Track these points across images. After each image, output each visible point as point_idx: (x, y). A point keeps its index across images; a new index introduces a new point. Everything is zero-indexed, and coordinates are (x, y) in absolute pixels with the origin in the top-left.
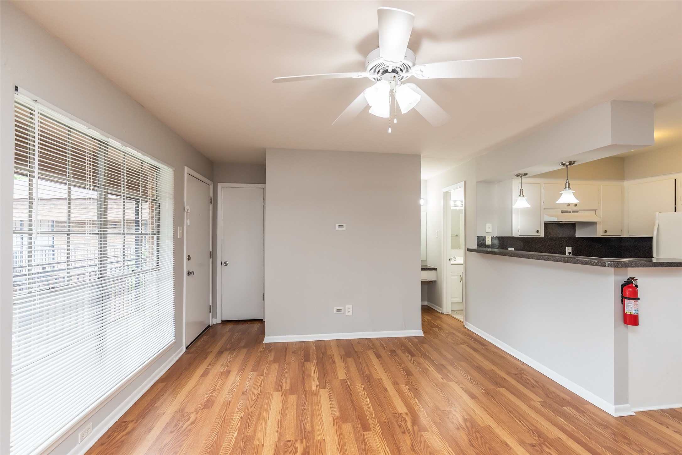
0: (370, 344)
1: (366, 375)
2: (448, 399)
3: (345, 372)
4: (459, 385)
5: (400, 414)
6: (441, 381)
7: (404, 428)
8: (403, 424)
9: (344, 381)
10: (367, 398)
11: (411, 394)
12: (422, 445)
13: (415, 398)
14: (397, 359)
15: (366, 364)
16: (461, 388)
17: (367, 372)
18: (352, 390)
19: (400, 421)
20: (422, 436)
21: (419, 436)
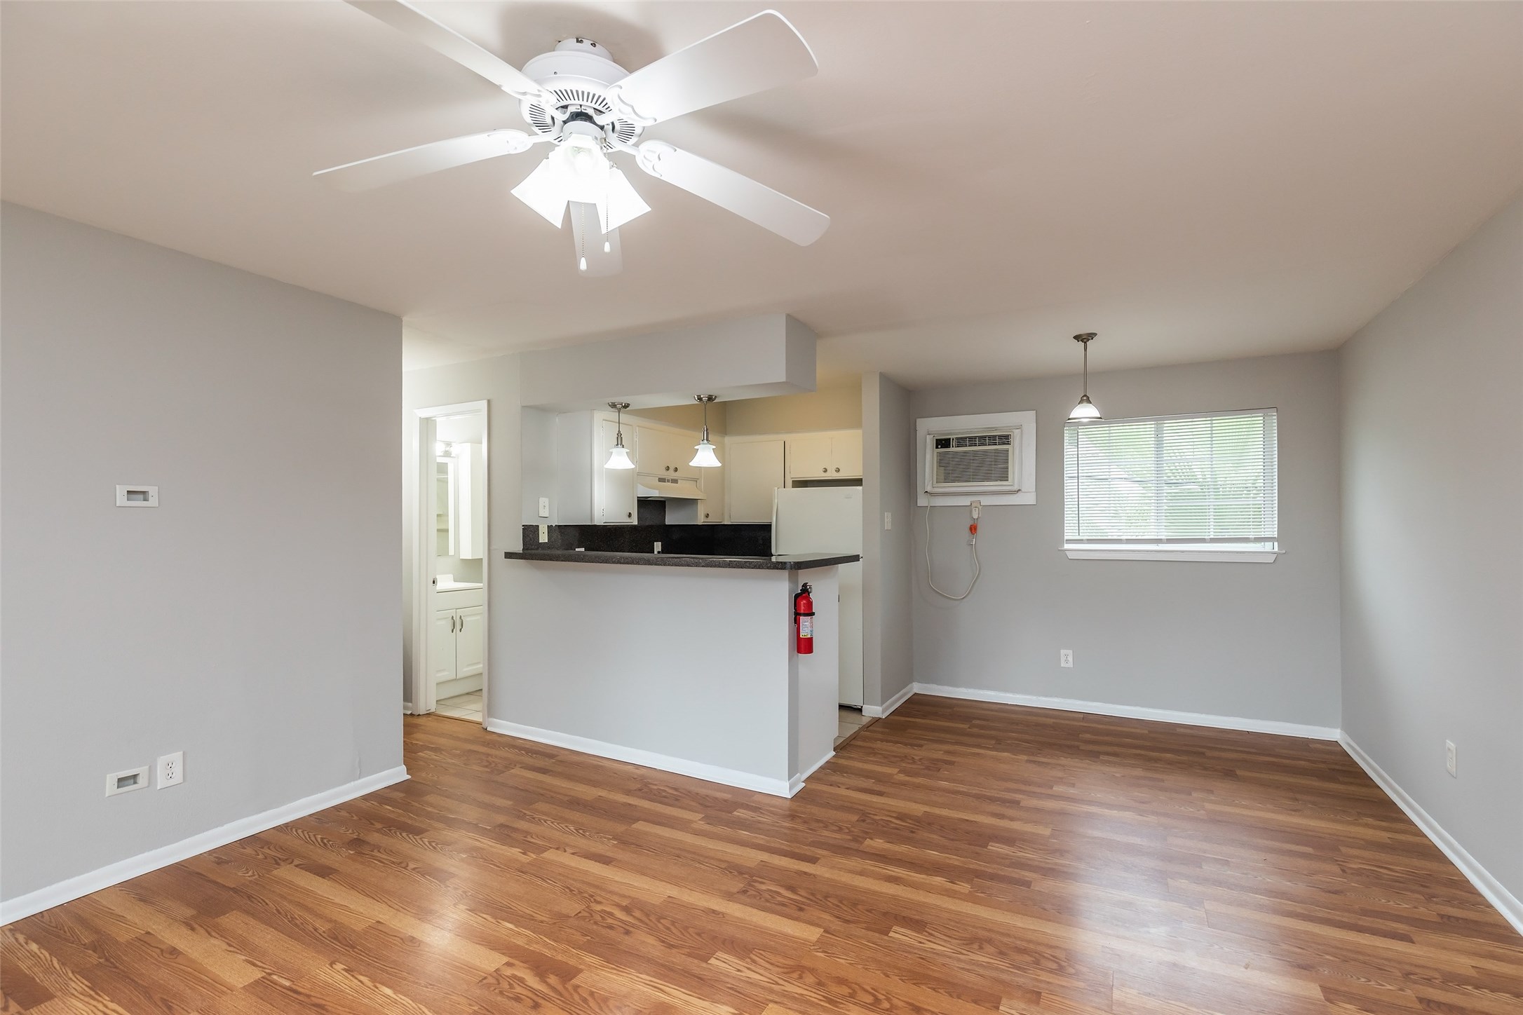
0: (268, 851)
1: (325, 935)
2: (568, 888)
3: (246, 961)
4: (565, 851)
5: (495, 974)
6: (524, 859)
7: (528, 997)
8: (518, 989)
9: (262, 988)
10: (377, 988)
11: (485, 919)
12: (592, 1003)
13: (500, 921)
14: (383, 856)
15: (299, 905)
16: (573, 854)
17: (323, 927)
18: (312, 994)
19: (508, 987)
20: (576, 987)
21: (572, 992)
